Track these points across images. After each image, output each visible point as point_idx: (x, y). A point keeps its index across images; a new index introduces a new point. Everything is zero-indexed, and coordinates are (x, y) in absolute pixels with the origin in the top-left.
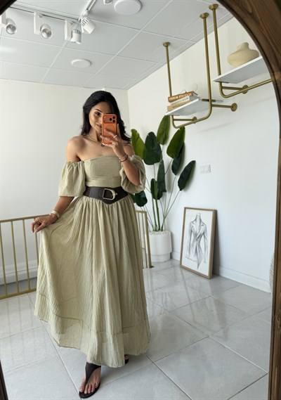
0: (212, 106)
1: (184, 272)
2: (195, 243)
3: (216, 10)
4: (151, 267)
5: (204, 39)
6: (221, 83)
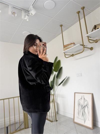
0: (84, 47)
1: (76, 125)
2: (82, 110)
3: (84, 9)
4: (57, 121)
5: (79, 22)
6: (88, 37)
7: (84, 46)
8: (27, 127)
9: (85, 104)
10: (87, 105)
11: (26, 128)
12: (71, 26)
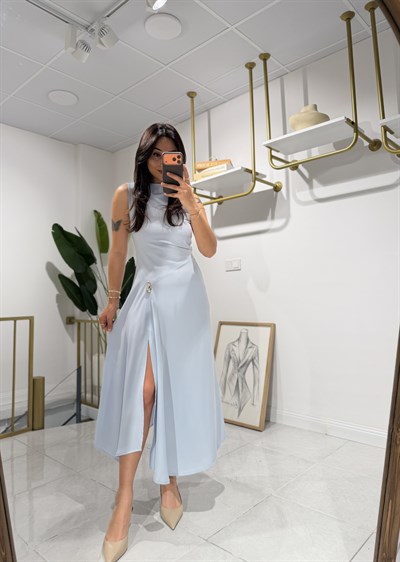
0: (256, 179)
3: (268, 62)
5: (248, 95)
6: (271, 149)
7: (257, 174)
8: (40, 426)
9: (249, 356)
10: (252, 360)
11: (33, 430)
12: (225, 102)
